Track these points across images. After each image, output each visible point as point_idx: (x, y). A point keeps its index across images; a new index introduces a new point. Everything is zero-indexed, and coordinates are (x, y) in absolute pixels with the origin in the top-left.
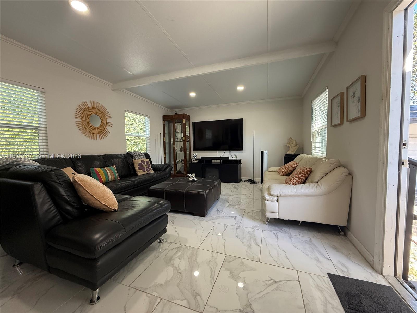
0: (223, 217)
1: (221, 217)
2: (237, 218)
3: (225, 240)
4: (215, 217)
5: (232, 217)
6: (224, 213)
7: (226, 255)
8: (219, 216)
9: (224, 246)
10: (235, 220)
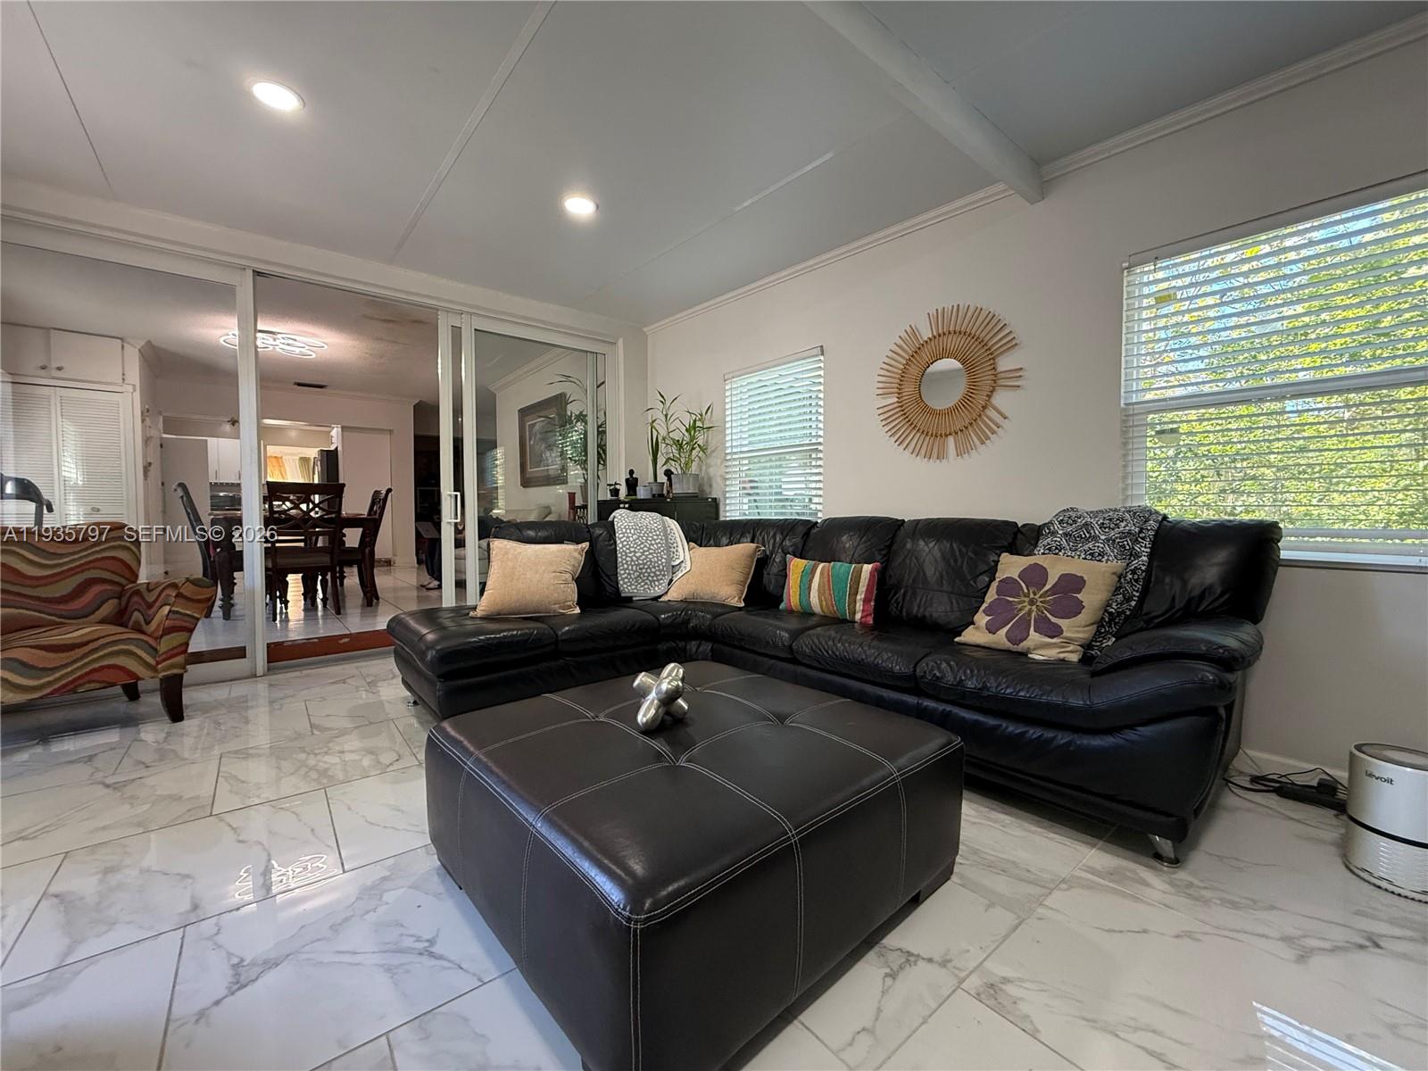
0: (335, 929)
1: (346, 919)
2: (216, 979)
3: (240, 841)
4: (386, 897)
5: (270, 964)
6: (358, 959)
7: (214, 813)
8: (372, 917)
9: (233, 829)
10: (230, 955)
